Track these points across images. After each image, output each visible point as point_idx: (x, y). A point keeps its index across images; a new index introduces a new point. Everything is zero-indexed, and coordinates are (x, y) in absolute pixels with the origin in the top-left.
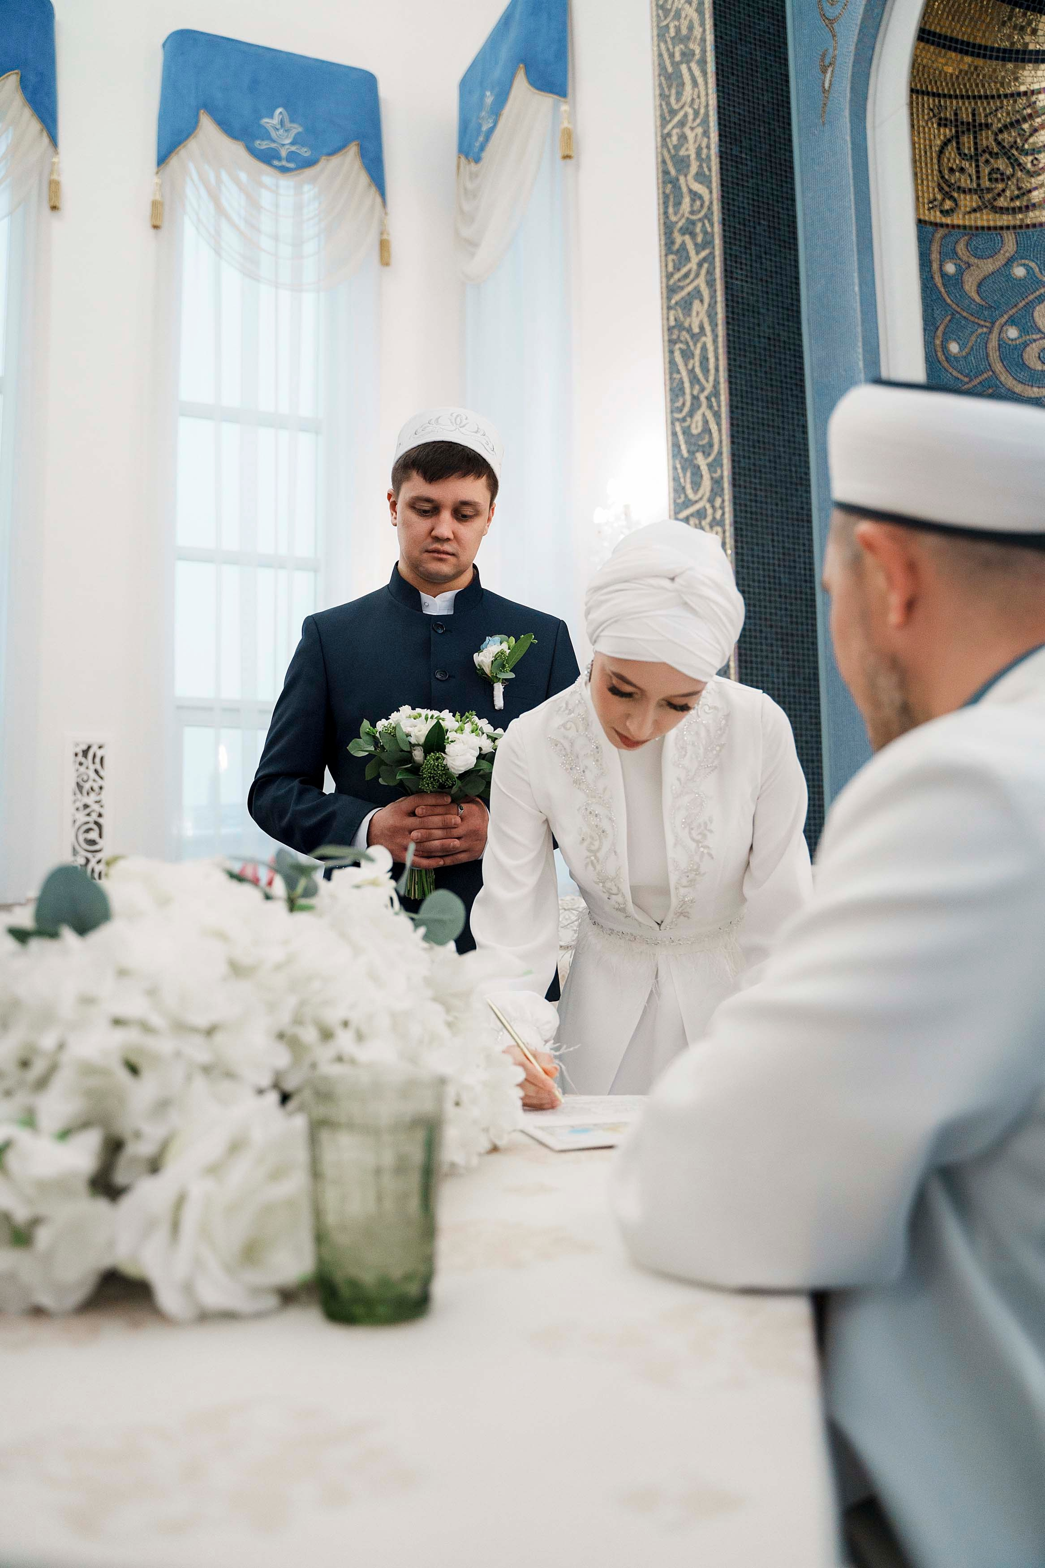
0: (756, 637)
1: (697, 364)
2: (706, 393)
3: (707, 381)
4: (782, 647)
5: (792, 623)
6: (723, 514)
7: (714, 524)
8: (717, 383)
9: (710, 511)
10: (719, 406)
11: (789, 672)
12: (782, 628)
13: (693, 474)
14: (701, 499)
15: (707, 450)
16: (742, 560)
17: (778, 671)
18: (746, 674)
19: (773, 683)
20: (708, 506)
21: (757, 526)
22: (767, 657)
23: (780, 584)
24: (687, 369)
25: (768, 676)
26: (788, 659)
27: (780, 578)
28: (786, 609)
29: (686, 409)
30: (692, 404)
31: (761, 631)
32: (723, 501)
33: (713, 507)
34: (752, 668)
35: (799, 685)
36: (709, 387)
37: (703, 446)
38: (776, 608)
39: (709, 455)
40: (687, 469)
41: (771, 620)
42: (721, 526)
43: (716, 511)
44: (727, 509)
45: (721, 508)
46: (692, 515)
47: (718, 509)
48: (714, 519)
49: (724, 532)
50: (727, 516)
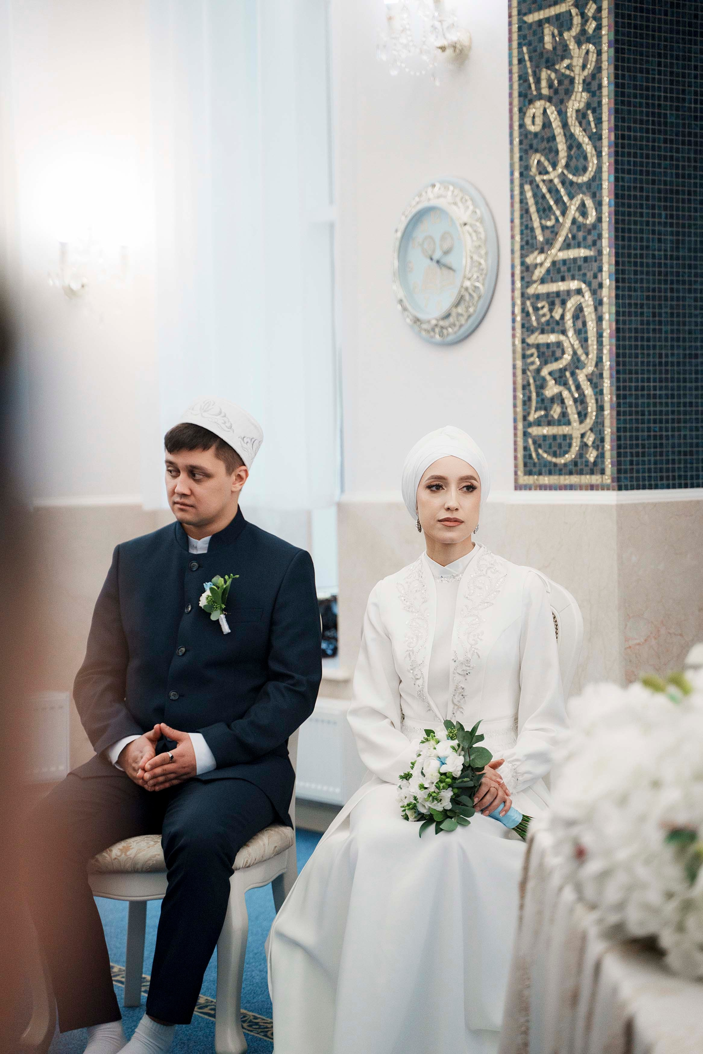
0: (635, 197)
4: (665, 208)
5: (677, 175)
6: (599, 27)
7: (582, 38)
9: (577, 20)
11: (672, 242)
12: (665, 183)
16: (623, 94)
17: (660, 240)
18: (623, 247)
19: (654, 256)
20: (574, 11)
21: (642, 45)
22: (648, 223)
23: (666, 124)
25: (648, 247)
26: (671, 225)
27: (665, 115)
28: (672, 158)
31: (641, 189)
32: (599, 10)
33: (583, 15)
34: (630, 239)
35: (684, 258)
38: (660, 157)
41: (654, 173)
42: (594, 44)
43: (587, 21)
44: (605, 22)
45: (594, 18)
46: (548, 20)
47: (591, 19)
48: (583, 31)
49: (599, 53)
50: (604, 32)
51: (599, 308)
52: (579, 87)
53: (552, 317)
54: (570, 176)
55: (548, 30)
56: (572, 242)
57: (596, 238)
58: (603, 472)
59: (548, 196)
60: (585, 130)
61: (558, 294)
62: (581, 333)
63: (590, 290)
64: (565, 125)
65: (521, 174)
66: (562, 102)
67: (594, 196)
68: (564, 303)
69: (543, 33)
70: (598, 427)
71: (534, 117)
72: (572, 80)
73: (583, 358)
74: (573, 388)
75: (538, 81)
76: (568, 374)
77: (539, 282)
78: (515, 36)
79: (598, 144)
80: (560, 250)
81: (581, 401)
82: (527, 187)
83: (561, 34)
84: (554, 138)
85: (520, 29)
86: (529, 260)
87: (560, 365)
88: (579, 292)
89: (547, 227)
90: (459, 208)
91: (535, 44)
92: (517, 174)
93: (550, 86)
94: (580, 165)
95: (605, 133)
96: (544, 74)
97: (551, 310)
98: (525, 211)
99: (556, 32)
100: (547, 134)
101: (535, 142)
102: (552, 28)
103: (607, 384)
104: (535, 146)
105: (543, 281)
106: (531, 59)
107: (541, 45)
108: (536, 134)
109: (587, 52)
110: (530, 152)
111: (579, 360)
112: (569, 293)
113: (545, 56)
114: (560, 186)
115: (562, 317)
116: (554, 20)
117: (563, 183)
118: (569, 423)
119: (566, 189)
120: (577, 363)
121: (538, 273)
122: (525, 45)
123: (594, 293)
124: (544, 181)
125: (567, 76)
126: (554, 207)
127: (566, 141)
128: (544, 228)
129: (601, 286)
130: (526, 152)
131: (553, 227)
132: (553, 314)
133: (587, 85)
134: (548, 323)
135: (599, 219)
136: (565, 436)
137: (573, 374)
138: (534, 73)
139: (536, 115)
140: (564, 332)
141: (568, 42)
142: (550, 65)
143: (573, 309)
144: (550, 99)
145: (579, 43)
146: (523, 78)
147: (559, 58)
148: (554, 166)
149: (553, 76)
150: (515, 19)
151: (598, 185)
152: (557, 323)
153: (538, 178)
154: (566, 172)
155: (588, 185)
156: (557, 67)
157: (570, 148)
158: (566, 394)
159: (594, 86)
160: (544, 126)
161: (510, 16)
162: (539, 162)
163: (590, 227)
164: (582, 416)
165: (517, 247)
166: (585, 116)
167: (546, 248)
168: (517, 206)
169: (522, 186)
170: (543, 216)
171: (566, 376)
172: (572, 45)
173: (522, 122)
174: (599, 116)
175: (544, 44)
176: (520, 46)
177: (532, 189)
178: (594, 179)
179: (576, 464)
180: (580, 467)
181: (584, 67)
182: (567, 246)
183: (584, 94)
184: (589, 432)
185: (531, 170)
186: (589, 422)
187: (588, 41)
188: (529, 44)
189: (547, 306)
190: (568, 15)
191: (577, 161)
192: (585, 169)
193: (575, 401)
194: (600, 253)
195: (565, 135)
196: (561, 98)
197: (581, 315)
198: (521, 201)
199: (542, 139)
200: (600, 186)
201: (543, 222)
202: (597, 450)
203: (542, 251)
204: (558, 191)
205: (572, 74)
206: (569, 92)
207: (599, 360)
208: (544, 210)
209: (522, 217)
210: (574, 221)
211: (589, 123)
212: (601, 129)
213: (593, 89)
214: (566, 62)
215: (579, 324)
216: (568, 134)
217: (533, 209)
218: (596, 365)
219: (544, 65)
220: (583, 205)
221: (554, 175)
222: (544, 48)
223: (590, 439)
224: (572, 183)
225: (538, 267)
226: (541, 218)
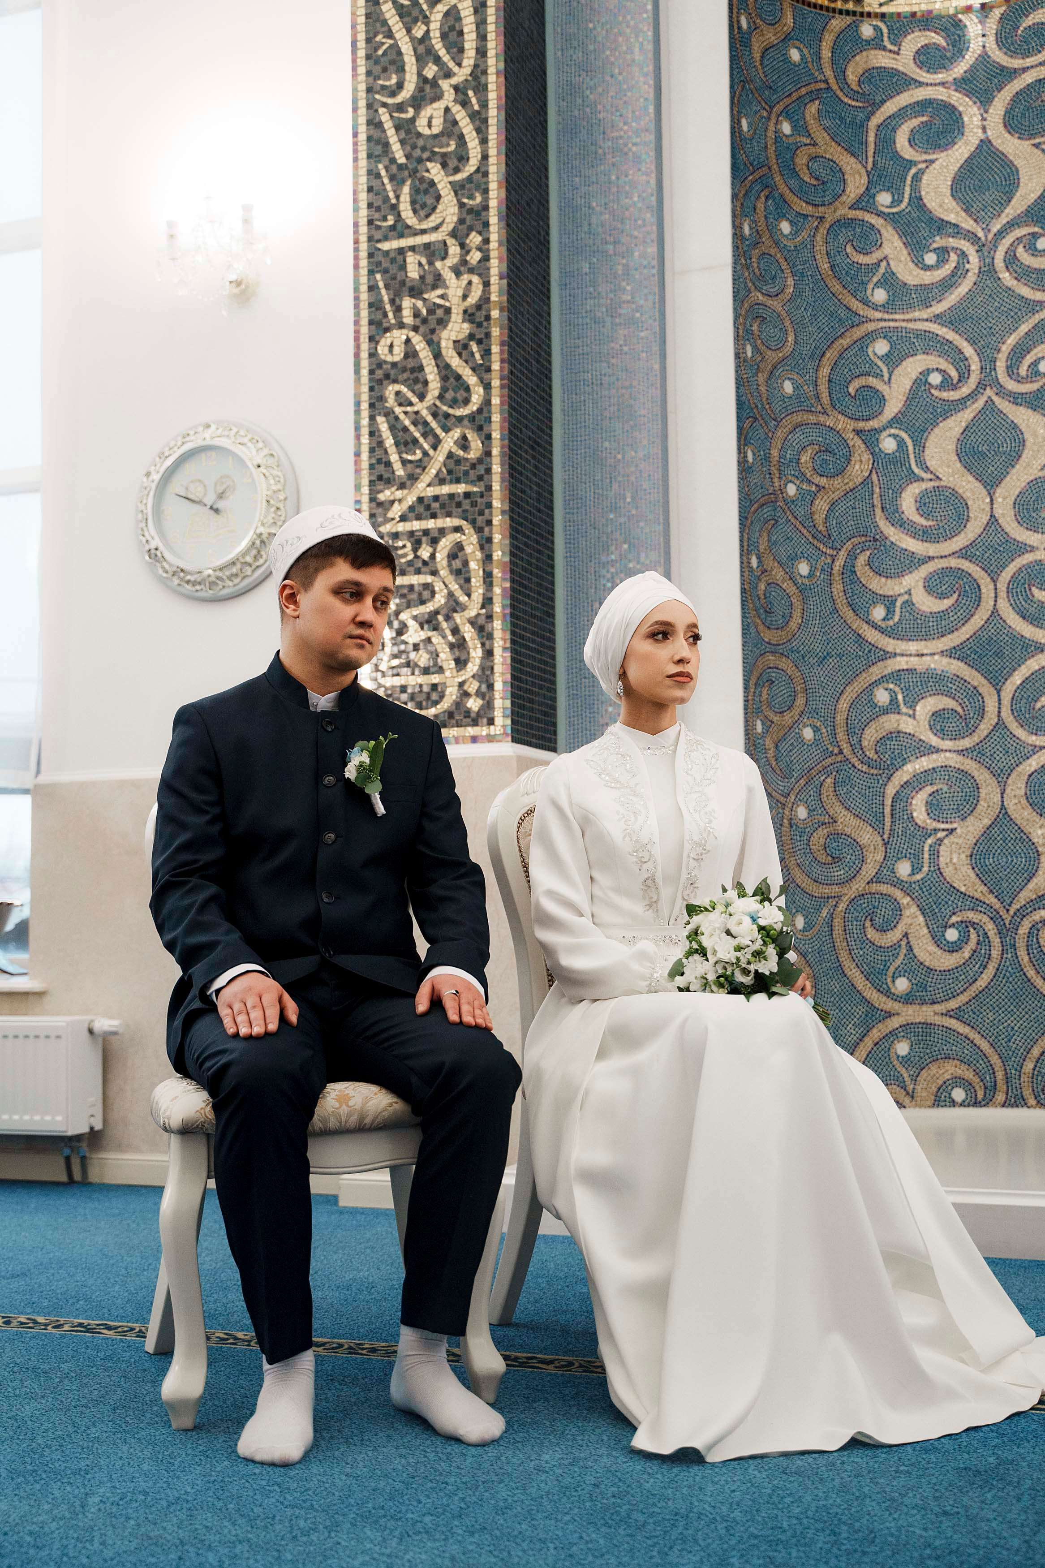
1: (435, 34)
2: (454, 81)
3: (459, 65)
6: (486, 258)
7: (462, 269)
8: (479, 72)
9: (454, 250)
10: (484, 105)
13: (415, 191)
14: (436, 228)
15: (453, 163)
20: (450, 241)
24: (412, 39)
29: (406, 94)
30: (420, 89)
32: (487, 241)
33: (462, 246)
36: (462, 74)
37: (444, 155)
39: (457, 170)
40: (403, 182)
42: (480, 275)
43: (468, 252)
44: (494, 254)
45: (479, 249)
46: (413, 248)
47: (474, 250)
48: (464, 262)
49: (486, 284)
50: (494, 262)
51: (486, 546)
52: (456, 316)
53: (416, 557)
54: (445, 408)
55: (412, 260)
56: (449, 477)
57: (482, 472)
58: (491, 722)
59: (412, 428)
60: (466, 362)
61: (426, 532)
62: (462, 574)
63: (474, 528)
64: (437, 355)
65: (372, 406)
66: (433, 331)
67: (480, 429)
68: (434, 542)
69: (405, 261)
70: (485, 675)
71: (391, 346)
72: (448, 311)
73: (463, 599)
74: (448, 632)
75: (398, 310)
76: (440, 618)
77: (398, 519)
78: (364, 263)
79: (486, 376)
80: (429, 485)
81: (459, 646)
82: (380, 419)
83: (431, 263)
84: (421, 368)
85: (371, 255)
86: (381, 497)
87: (430, 607)
88: (458, 529)
89: (410, 462)
90: (248, 448)
91: (393, 270)
92: (365, 406)
93: (416, 314)
94: (460, 395)
95: (496, 366)
96: (407, 303)
97: (415, 550)
98: (377, 444)
99: (424, 261)
100: (411, 363)
101: (392, 372)
102: (418, 257)
103: (498, 626)
104: (392, 377)
105: (403, 518)
106: (387, 287)
107: (403, 273)
108: (394, 365)
109: (470, 283)
110: (387, 382)
111: (457, 602)
112: (442, 532)
113: (408, 284)
114: (429, 419)
115: (433, 556)
116: (422, 249)
117: (435, 415)
118: (441, 670)
119: (438, 422)
120: (454, 606)
121: (396, 511)
122: (378, 272)
123: (479, 530)
124: (406, 413)
125: (440, 306)
126: (421, 440)
127: (439, 372)
128: (404, 462)
129: (489, 523)
130: (380, 382)
131: (420, 460)
132: (419, 553)
133: (469, 315)
134: (410, 563)
135: (488, 454)
136: (434, 687)
137: (448, 618)
138: (392, 302)
139: (395, 344)
140: (434, 573)
141: (442, 272)
142: (415, 292)
143: (448, 548)
144: (415, 329)
145: (458, 274)
146: (375, 305)
147: (429, 287)
148: (422, 397)
149: (420, 304)
150: (364, 246)
151: (485, 418)
152: (425, 563)
153: (398, 410)
154: (438, 403)
155: (472, 418)
156: (426, 296)
157: (444, 379)
158: (436, 639)
159: (480, 316)
160: (406, 356)
161: (356, 242)
162: (398, 393)
163: (475, 461)
164: (461, 663)
165: (365, 481)
166: (466, 346)
167: (408, 483)
168: (365, 440)
169: (372, 418)
170: (403, 449)
171: (437, 619)
172: (449, 276)
173: (372, 351)
174: (487, 348)
175: (406, 272)
176: (371, 273)
177: (388, 422)
178: (480, 411)
179: (451, 715)
180: (458, 717)
181: (465, 297)
182: (441, 481)
183: (466, 326)
184: (471, 679)
185: (386, 401)
186: (473, 667)
187: (471, 271)
188: (385, 271)
189: (409, 545)
190: (442, 245)
191: (456, 393)
192: (467, 401)
193: (452, 646)
194: (489, 488)
195: (437, 366)
196: (432, 327)
197: (460, 554)
198: (372, 434)
199: (404, 370)
200: (489, 420)
201: (404, 456)
202: (483, 698)
203: (402, 486)
204: (426, 423)
205: (447, 304)
206: (443, 323)
207: (487, 601)
208: (406, 444)
209: (372, 450)
210: (450, 455)
211: (472, 354)
212: (490, 361)
213: (478, 320)
214: (439, 292)
215: (457, 564)
216: (442, 365)
217: (389, 442)
218: (483, 607)
219: (407, 293)
220: (464, 438)
221: (422, 408)
222: (407, 276)
223: (473, 687)
224: (447, 416)
225: (397, 503)
226: (400, 453)
